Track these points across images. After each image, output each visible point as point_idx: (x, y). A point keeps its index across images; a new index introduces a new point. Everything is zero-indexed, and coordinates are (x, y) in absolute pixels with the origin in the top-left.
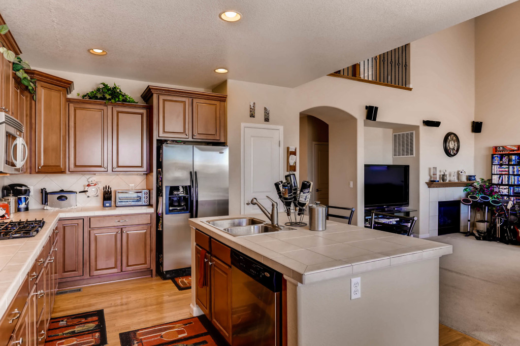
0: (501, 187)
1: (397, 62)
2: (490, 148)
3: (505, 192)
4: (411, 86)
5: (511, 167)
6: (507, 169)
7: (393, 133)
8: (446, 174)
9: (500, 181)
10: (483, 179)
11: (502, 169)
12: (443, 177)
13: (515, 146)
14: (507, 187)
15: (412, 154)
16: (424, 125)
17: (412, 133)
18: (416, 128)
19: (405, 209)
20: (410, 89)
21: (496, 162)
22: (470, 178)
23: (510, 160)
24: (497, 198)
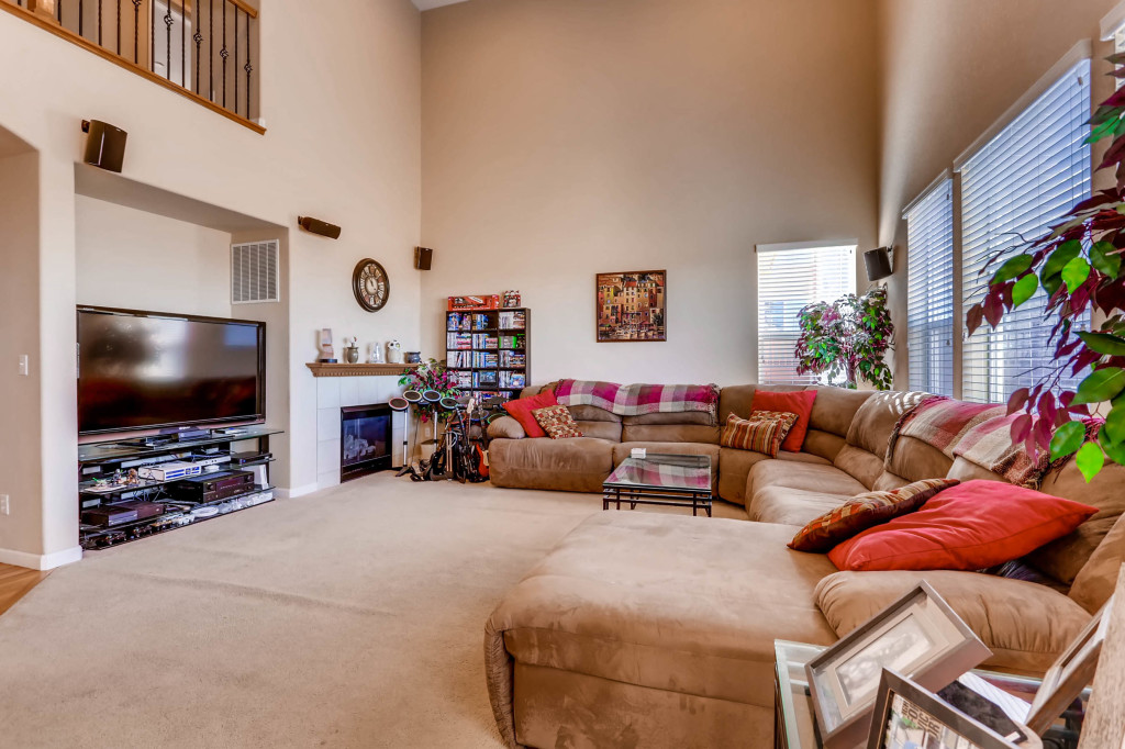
0: (461, 373)
1: (218, 46)
2: (444, 300)
3: (465, 381)
4: (262, 123)
5: (474, 335)
6: (469, 340)
7: (233, 242)
8: (355, 346)
9: (460, 362)
10: (434, 360)
11: (463, 340)
12: (350, 353)
13: (480, 297)
14: (470, 373)
15: (273, 295)
16: (300, 229)
17: (273, 246)
18: (281, 231)
19: (256, 429)
20: (262, 131)
21: (453, 327)
22: (410, 357)
23: (473, 323)
24: (454, 394)
